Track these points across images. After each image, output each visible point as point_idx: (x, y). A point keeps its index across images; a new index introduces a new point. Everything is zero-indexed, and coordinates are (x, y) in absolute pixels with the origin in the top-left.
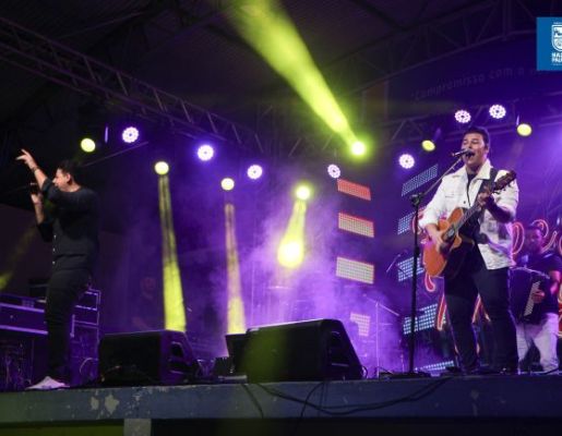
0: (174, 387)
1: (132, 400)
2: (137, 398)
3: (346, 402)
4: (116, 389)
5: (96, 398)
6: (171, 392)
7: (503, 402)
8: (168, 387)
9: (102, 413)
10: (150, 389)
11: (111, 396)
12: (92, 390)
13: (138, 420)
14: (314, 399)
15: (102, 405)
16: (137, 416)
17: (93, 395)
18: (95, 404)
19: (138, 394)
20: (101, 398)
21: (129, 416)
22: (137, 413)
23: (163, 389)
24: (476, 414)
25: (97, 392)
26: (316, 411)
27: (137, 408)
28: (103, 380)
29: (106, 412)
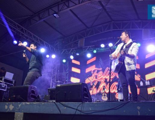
0: (31, 103)
1: (18, 106)
2: (20, 106)
3: (91, 109)
4: (13, 103)
5: (7, 105)
6: (30, 104)
7: (150, 110)
8: (29, 103)
9: (8, 110)
10: (24, 103)
11: (11, 105)
12: (6, 103)
13: (19, 113)
14: (79, 108)
15: (8, 108)
16: (19, 112)
17: (6, 104)
18: (6, 107)
19: (20, 105)
20: (8, 105)
21: (17, 112)
22: (19, 111)
23: (28, 103)
24: (139, 114)
25: (7, 103)
26: (80, 112)
27: (19, 109)
28: (9, 100)
29: (10, 110)
